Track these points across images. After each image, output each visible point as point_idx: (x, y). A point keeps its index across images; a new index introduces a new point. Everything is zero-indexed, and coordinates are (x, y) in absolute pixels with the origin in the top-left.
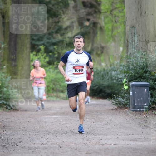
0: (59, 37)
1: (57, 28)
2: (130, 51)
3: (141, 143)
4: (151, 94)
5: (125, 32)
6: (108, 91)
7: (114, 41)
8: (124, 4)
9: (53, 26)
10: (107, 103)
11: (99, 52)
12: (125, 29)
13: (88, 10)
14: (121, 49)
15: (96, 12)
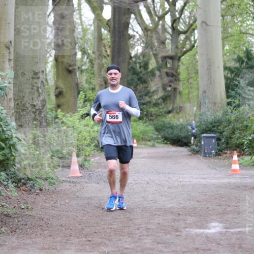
0: (147, 99)
1: (146, 92)
2: (202, 110)
3: (210, 181)
4: (218, 144)
5: (198, 96)
6: (185, 141)
7: (190, 102)
8: (198, 74)
9: (143, 91)
10: (184, 150)
11: (178, 111)
12: (198, 93)
13: (170, 78)
14: (195, 108)
15: (176, 80)
